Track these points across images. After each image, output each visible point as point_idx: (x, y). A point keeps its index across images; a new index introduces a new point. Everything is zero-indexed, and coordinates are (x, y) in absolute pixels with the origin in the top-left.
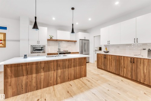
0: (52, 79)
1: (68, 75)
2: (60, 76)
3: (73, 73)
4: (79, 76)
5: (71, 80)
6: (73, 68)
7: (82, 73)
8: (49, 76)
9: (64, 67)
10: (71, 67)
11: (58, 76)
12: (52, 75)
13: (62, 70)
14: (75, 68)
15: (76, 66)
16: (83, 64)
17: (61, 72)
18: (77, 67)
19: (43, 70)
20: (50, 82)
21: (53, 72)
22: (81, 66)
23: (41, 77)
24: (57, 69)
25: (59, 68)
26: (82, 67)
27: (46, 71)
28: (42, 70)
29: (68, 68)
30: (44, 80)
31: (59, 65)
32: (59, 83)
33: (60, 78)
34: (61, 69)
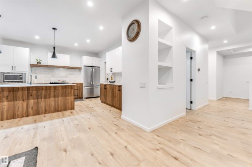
0: (20, 110)
1: (45, 107)
2: (32, 107)
3: (53, 104)
4: (62, 109)
5: (49, 113)
6: (53, 99)
7: (67, 105)
8: (15, 106)
9: (38, 97)
10: (49, 98)
11: (29, 107)
12: (21, 105)
13: (36, 100)
14: (56, 99)
15: (58, 97)
16: (69, 95)
17: (34, 103)
18: (60, 98)
19: (7, 99)
20: (17, 113)
21: (21, 102)
22: (66, 96)
23: (3, 106)
24: (28, 99)
25: (31, 97)
26: (68, 98)
27: (11, 101)
28: (4, 99)
29: (45, 98)
30: (8, 111)
31: (30, 95)
32: (30, 115)
33: (32, 109)
34: (33, 99)
